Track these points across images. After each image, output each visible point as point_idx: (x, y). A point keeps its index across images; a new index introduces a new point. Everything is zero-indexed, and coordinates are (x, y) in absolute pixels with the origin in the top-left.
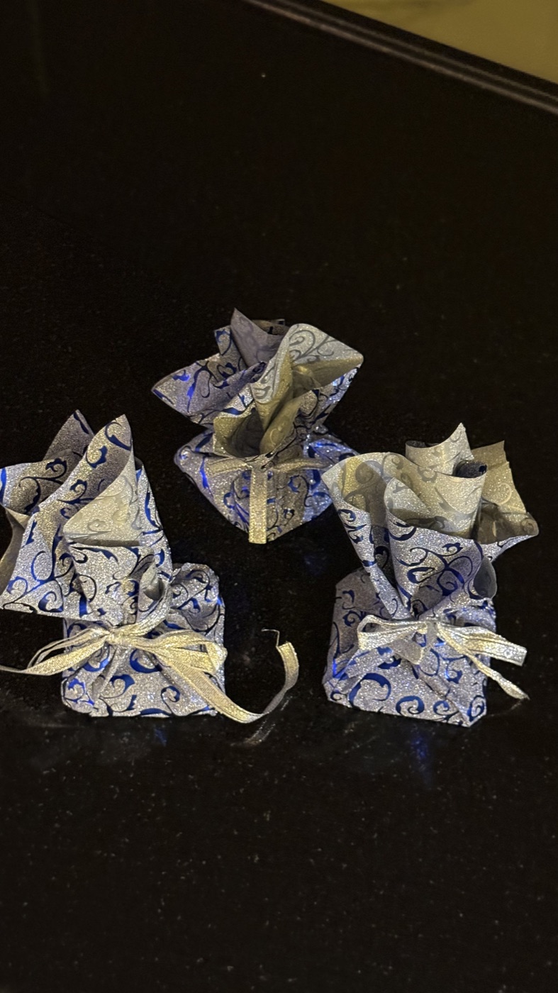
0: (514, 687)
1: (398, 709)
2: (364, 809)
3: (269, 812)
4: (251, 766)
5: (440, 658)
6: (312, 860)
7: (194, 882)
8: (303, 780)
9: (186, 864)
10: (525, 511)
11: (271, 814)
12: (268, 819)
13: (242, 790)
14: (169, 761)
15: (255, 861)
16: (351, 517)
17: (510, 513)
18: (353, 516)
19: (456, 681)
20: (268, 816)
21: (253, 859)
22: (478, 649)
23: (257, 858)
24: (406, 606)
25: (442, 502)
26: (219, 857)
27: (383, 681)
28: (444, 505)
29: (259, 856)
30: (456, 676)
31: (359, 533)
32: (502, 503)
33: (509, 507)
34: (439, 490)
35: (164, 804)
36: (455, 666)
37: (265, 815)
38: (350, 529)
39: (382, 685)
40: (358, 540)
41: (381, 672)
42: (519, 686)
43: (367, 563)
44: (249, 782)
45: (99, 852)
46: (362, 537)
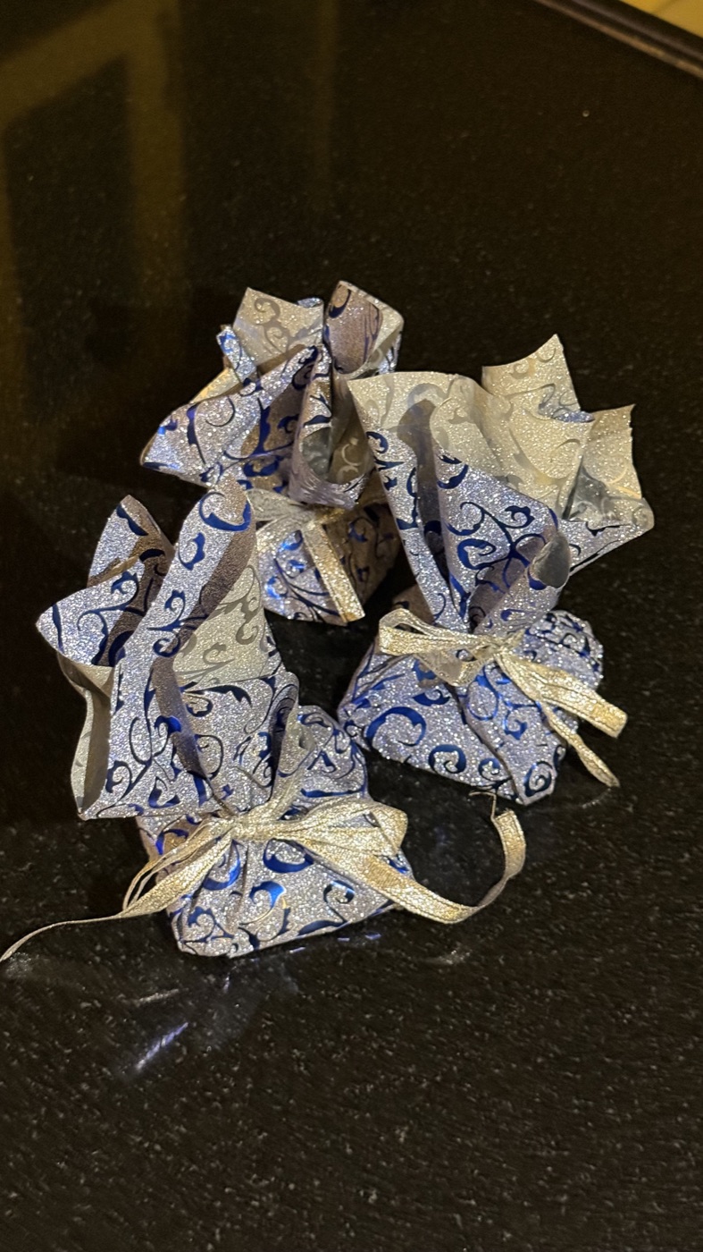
0: (600, 763)
1: (431, 761)
2: (554, 1153)
3: (406, 1128)
4: (390, 1053)
5: (500, 701)
6: (458, 1217)
7: (270, 1214)
8: (465, 1089)
9: (265, 1182)
10: (640, 497)
11: (408, 1133)
12: (402, 1140)
13: (370, 1088)
14: (269, 1023)
15: (370, 1201)
16: (381, 445)
17: (619, 498)
18: (384, 444)
19: (516, 735)
20: (403, 1135)
21: (367, 1195)
22: (556, 699)
23: (374, 1197)
24: (459, 608)
25: (518, 452)
26: (317, 1183)
27: (416, 719)
28: (521, 458)
29: (377, 1194)
30: (518, 729)
31: (393, 473)
32: (612, 482)
33: (620, 489)
34: (516, 432)
35: (249, 1086)
36: (517, 714)
37: (397, 1132)
38: (380, 466)
39: (414, 724)
40: (391, 483)
41: (417, 708)
42: (605, 762)
43: (402, 525)
44: (382, 1077)
45: (139, 1139)
46: (395, 479)
